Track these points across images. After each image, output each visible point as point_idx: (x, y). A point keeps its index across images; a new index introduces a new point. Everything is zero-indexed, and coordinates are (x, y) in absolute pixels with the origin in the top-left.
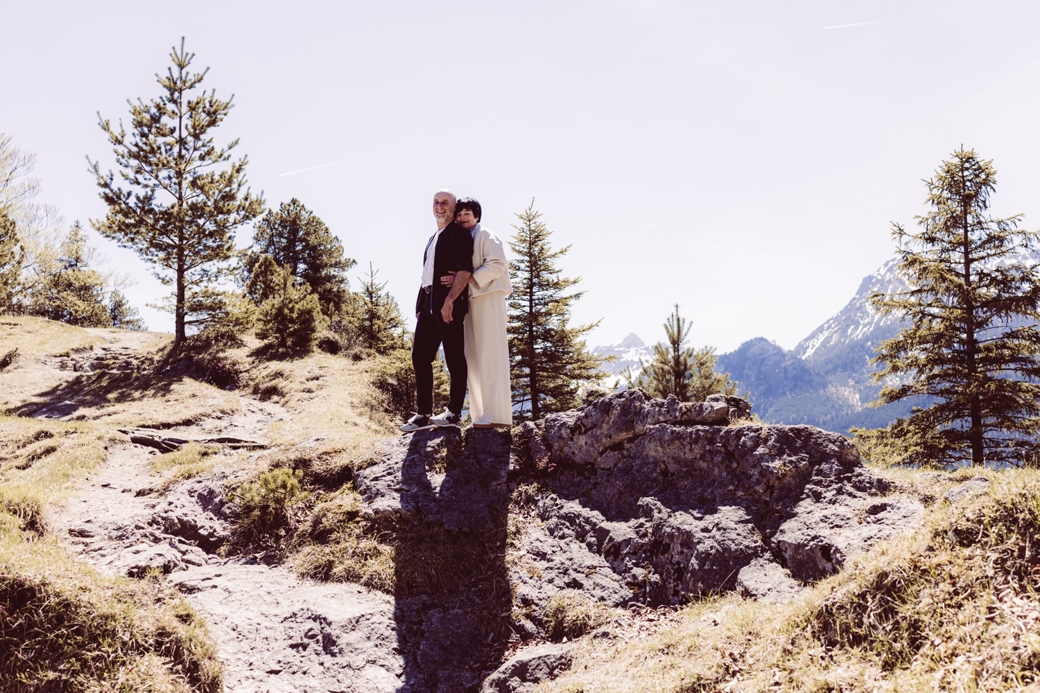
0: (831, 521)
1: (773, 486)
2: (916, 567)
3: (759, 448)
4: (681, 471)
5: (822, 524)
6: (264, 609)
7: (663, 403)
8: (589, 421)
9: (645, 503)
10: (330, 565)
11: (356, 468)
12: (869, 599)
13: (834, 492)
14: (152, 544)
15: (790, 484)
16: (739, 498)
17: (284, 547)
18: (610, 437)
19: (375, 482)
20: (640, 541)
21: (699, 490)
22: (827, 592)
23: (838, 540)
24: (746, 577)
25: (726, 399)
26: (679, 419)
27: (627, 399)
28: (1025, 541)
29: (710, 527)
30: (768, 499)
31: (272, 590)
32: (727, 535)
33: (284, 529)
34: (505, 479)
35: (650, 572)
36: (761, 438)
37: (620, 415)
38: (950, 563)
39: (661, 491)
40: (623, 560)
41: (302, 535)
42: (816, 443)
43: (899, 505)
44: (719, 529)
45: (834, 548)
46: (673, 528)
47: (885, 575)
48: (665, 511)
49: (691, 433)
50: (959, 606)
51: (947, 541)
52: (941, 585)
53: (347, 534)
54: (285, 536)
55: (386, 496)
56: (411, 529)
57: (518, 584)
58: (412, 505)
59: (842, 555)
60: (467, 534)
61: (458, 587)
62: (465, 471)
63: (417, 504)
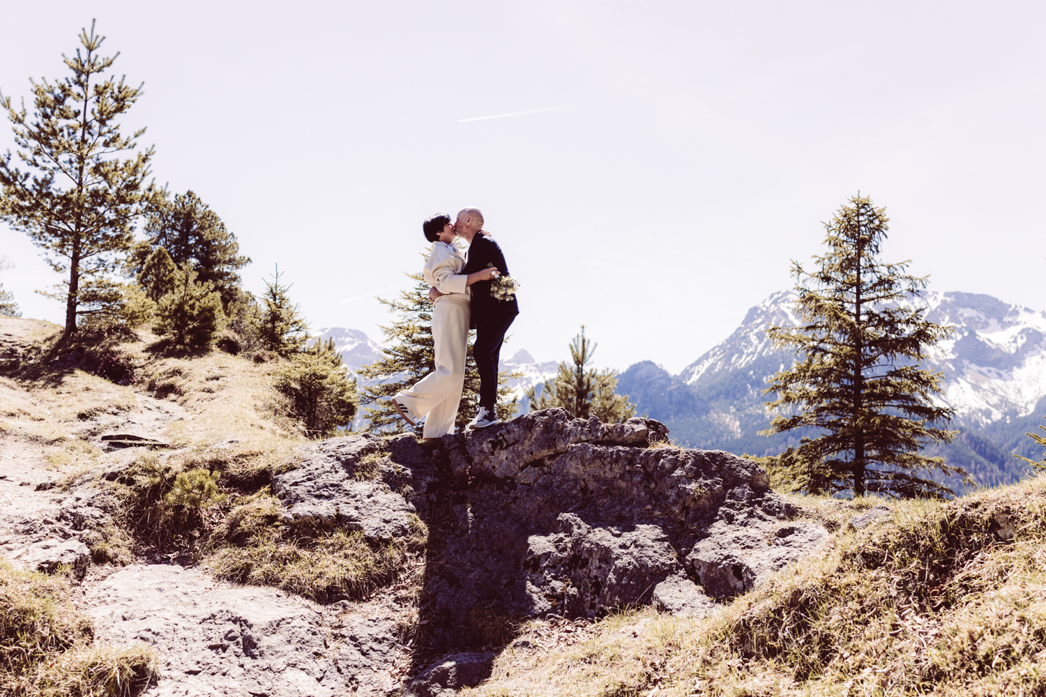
0: (742, 542)
1: (688, 507)
2: (827, 586)
3: (676, 471)
4: (601, 489)
5: (734, 545)
6: (181, 609)
7: (585, 423)
8: (511, 437)
9: (565, 519)
10: (248, 568)
11: (274, 472)
12: (785, 615)
13: (746, 515)
14: (63, 540)
15: (704, 506)
16: (656, 517)
17: (198, 548)
18: (532, 453)
19: (295, 487)
20: (559, 555)
21: (618, 508)
22: (744, 607)
23: (750, 560)
24: (662, 593)
25: (646, 422)
26: (600, 439)
27: (550, 418)
28: (925, 566)
29: (628, 544)
30: (683, 519)
31: (189, 591)
32: (645, 552)
33: (199, 530)
34: (425, 489)
35: (568, 585)
36: (679, 461)
37: (543, 433)
38: (858, 583)
39: (580, 508)
40: (542, 572)
41: (219, 536)
42: (730, 468)
43: (805, 529)
44: (636, 546)
45: (745, 568)
46: (592, 544)
47: (798, 593)
48: (585, 526)
49: (612, 453)
50: (866, 623)
51: (855, 563)
52: (850, 604)
53: (265, 538)
54: (199, 538)
55: (306, 501)
56: (331, 535)
57: (437, 593)
58: (333, 512)
59: (753, 574)
60: (387, 542)
61: (377, 594)
62: (385, 480)
63: (338, 510)
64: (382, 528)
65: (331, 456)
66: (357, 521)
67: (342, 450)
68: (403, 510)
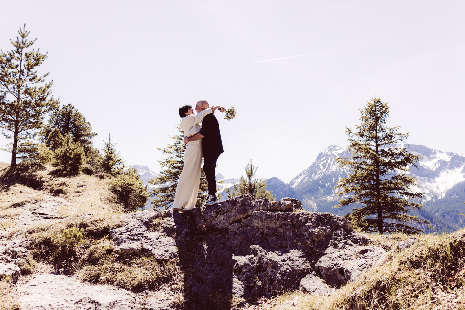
0: (343, 257)
1: (314, 241)
2: (394, 278)
3: (308, 223)
4: (270, 233)
5: (339, 259)
6: (65, 297)
7: (262, 201)
8: (225, 209)
9: (254, 248)
10: (98, 275)
11: (111, 228)
12: (373, 293)
13: (343, 244)
14: (6, 263)
15: (322, 240)
16: (299, 246)
17: (74, 266)
18: (236, 216)
19: (121, 235)
20: (252, 265)
21: (280, 242)
22: (352, 290)
23: (348, 266)
24: (305, 283)
25: (291, 200)
26: (269, 208)
27: (244, 199)
28: (443, 266)
29: (286, 259)
30: (312, 246)
31: (69, 288)
32: (294, 263)
33: (74, 257)
34: (184, 235)
35: (257, 281)
36: (308, 218)
37: (241, 206)
38: (410, 276)
39: (261, 242)
40: (243, 274)
41: (84, 260)
42: (333, 221)
43: (373, 250)
44: (290, 260)
45: (345, 270)
46: (268, 260)
47: (379, 282)
48: (264, 251)
49: (275, 215)
50: (417, 296)
51: (407, 266)
52: (407, 287)
53: (107, 260)
54: (74, 261)
55: (127, 242)
56: (139, 258)
57: (192, 286)
58: (140, 247)
59: (349, 273)
60: (167, 261)
61: (162, 287)
62: (164, 231)
63: (142, 246)
64: (164, 254)
65: (138, 220)
66: (151, 251)
67: (144, 217)
68: (174, 245)
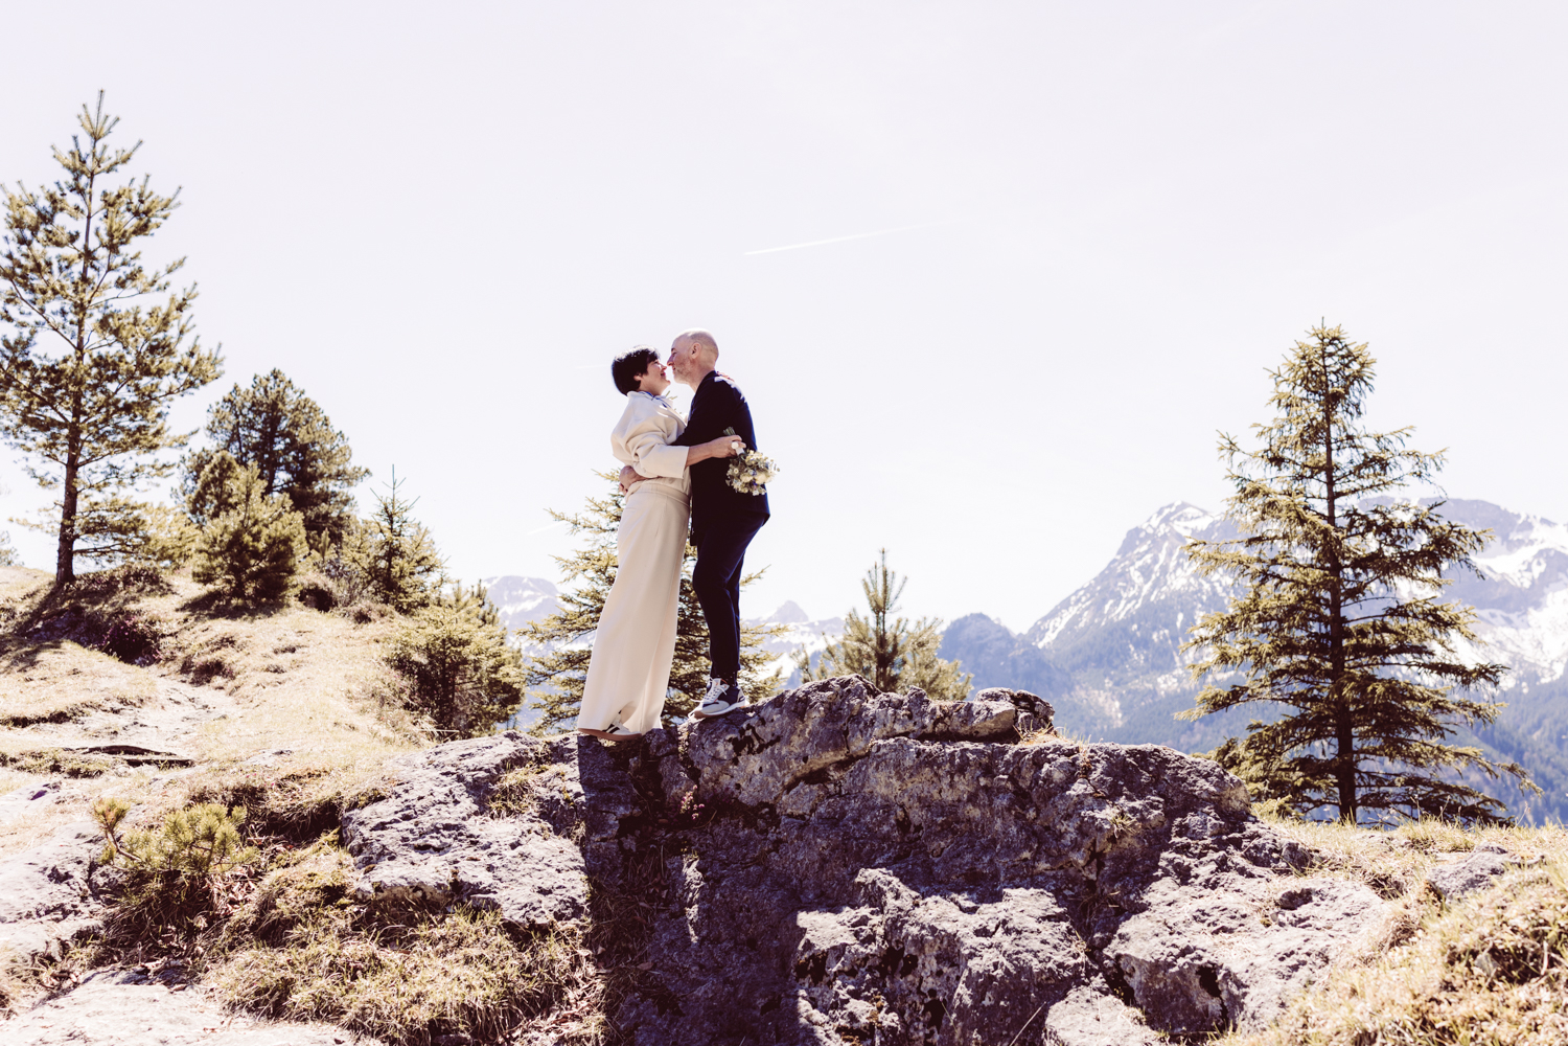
0: (1211, 919)
1: (1101, 854)
2: (1425, 1022)
3: (1076, 784)
4: (934, 822)
5: (1196, 926)
7: (901, 702)
8: (768, 730)
9: (870, 880)
10: (286, 986)
11: (345, 806)
13: (1213, 866)
15: (1132, 850)
16: (1041, 874)
17: (201, 950)
18: (805, 759)
19: (380, 832)
20: (862, 949)
21: (968, 857)
23: (1231, 955)
24: (1062, 1023)
25: (1012, 697)
26: (929, 729)
27: (837, 694)
29: (991, 927)
30: (1093, 877)
31: (171, 1036)
32: (1025, 942)
33: (206, 915)
34: (616, 830)
35: (880, 1009)
36: (1078, 767)
37: (824, 722)
38: (1493, 1015)
39: (897, 859)
40: (830, 984)
41: (239, 929)
42: (1175, 778)
43: (1333, 892)
44: (1008, 932)
45: (1223, 972)
46: (923, 928)
47: (1366, 1037)
48: (908, 893)
49: (952, 755)
51: (1477, 971)
53: (321, 929)
54: (205, 929)
55: (399, 858)
56: (442, 920)
57: (636, 1026)
58: (446, 877)
59: (1240, 985)
60: (544, 931)
61: (525, 1032)
62: (543, 816)
63: (455, 874)
64: (536, 905)
65: (447, 774)
66: (489, 892)
67: (469, 762)
68: (576, 868)
